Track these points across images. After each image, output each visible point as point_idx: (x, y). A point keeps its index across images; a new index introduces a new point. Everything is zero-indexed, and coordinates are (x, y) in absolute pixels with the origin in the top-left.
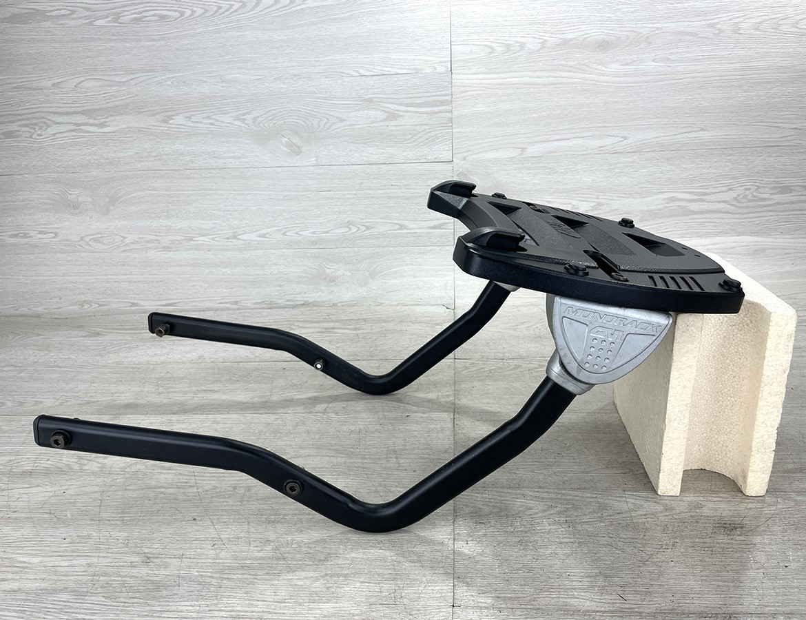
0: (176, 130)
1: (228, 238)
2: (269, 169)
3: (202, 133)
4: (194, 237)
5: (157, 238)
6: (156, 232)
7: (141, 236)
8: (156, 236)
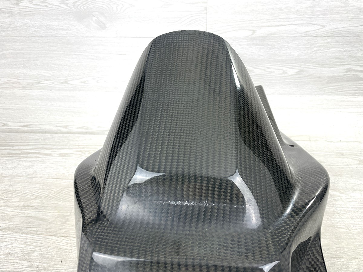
0: (24, 10)
1: (62, 83)
2: (85, 38)
3: (40, 13)
4: (41, 81)
5: (19, 81)
6: (18, 77)
7: (9, 79)
8: (17, 79)
